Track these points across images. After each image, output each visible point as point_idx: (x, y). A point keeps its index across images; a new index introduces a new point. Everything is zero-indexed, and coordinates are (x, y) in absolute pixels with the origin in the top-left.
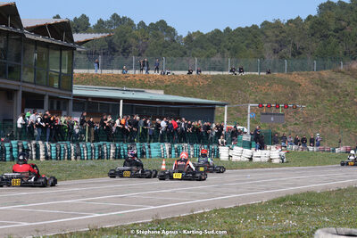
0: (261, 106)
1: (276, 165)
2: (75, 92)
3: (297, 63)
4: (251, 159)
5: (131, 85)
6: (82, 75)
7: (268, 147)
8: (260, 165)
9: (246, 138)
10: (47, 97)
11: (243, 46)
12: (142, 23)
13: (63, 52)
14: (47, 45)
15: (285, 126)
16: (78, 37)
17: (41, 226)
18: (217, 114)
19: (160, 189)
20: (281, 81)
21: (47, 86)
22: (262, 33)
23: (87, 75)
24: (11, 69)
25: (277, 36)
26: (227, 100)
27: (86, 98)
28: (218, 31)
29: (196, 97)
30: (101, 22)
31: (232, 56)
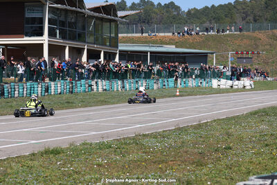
0: (237, 53)
1: (249, 90)
2: (120, 48)
3: (257, 25)
4: (232, 87)
5: (155, 42)
6: (123, 37)
7: (242, 79)
8: (238, 90)
9: (229, 73)
10: (102, 52)
11: (223, 16)
12: (159, 4)
13: (112, 23)
14: (102, 19)
15: (251, 65)
16: (120, 14)
17: (104, 134)
18: (209, 59)
19: (177, 107)
20: (248, 37)
21: (102, 45)
22: (235, 7)
23: (126, 37)
24: (80, 35)
25: (244, 9)
26: (214, 50)
27: (127, 51)
28: (207, 7)
29: (195, 49)
30: (133, 4)
31: (216, 23)
